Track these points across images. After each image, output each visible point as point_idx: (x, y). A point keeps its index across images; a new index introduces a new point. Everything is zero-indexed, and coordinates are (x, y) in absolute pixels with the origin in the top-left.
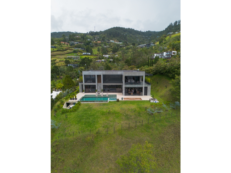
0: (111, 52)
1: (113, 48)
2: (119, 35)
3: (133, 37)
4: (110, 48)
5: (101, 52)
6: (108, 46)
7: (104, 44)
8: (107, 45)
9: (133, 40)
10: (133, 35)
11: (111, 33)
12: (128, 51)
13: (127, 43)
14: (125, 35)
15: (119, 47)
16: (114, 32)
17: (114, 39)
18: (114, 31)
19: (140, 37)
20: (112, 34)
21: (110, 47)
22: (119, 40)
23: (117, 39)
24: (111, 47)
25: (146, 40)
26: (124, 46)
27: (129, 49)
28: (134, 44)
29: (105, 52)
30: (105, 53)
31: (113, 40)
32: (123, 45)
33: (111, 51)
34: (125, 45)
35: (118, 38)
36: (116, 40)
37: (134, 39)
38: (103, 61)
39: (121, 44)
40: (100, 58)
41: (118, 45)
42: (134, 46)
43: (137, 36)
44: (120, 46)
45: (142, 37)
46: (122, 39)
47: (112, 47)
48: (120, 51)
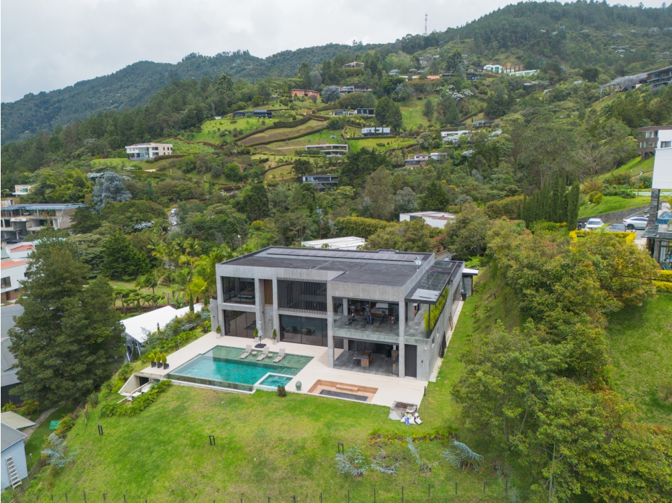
0: (481, 115)
1: (489, 101)
2: (525, 38)
3: (594, 39)
4: (476, 101)
5: (437, 119)
6: (468, 92)
7: (451, 86)
8: (465, 88)
9: (593, 51)
10: (598, 28)
11: (492, 32)
12: (559, 106)
13: (558, 71)
14: (556, 35)
15: (521, 91)
16: (507, 26)
17: (502, 57)
18: (504, 22)
19: (634, 35)
20: (496, 37)
21: (477, 97)
22: (527, 60)
23: (519, 58)
24: (482, 96)
25: (663, 45)
26: (546, 83)
27: (564, 96)
28: (591, 75)
29: (455, 119)
30: (451, 123)
31: (497, 62)
32: (542, 79)
33: (480, 112)
34: (551, 79)
35: (521, 53)
36: (513, 59)
37: (598, 49)
38: (435, 158)
39: (532, 78)
40: (426, 144)
41: (514, 85)
42: (589, 84)
43: (619, 33)
44: (525, 88)
45: (646, 35)
46: (542, 53)
47: (486, 93)
48: (516, 111)
